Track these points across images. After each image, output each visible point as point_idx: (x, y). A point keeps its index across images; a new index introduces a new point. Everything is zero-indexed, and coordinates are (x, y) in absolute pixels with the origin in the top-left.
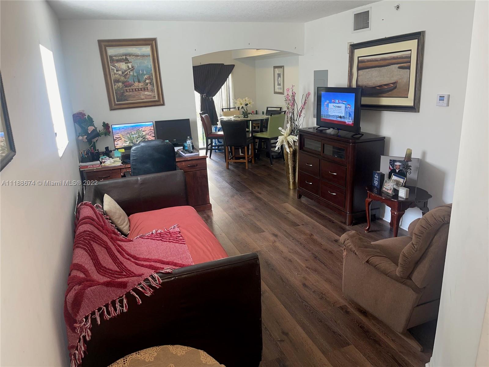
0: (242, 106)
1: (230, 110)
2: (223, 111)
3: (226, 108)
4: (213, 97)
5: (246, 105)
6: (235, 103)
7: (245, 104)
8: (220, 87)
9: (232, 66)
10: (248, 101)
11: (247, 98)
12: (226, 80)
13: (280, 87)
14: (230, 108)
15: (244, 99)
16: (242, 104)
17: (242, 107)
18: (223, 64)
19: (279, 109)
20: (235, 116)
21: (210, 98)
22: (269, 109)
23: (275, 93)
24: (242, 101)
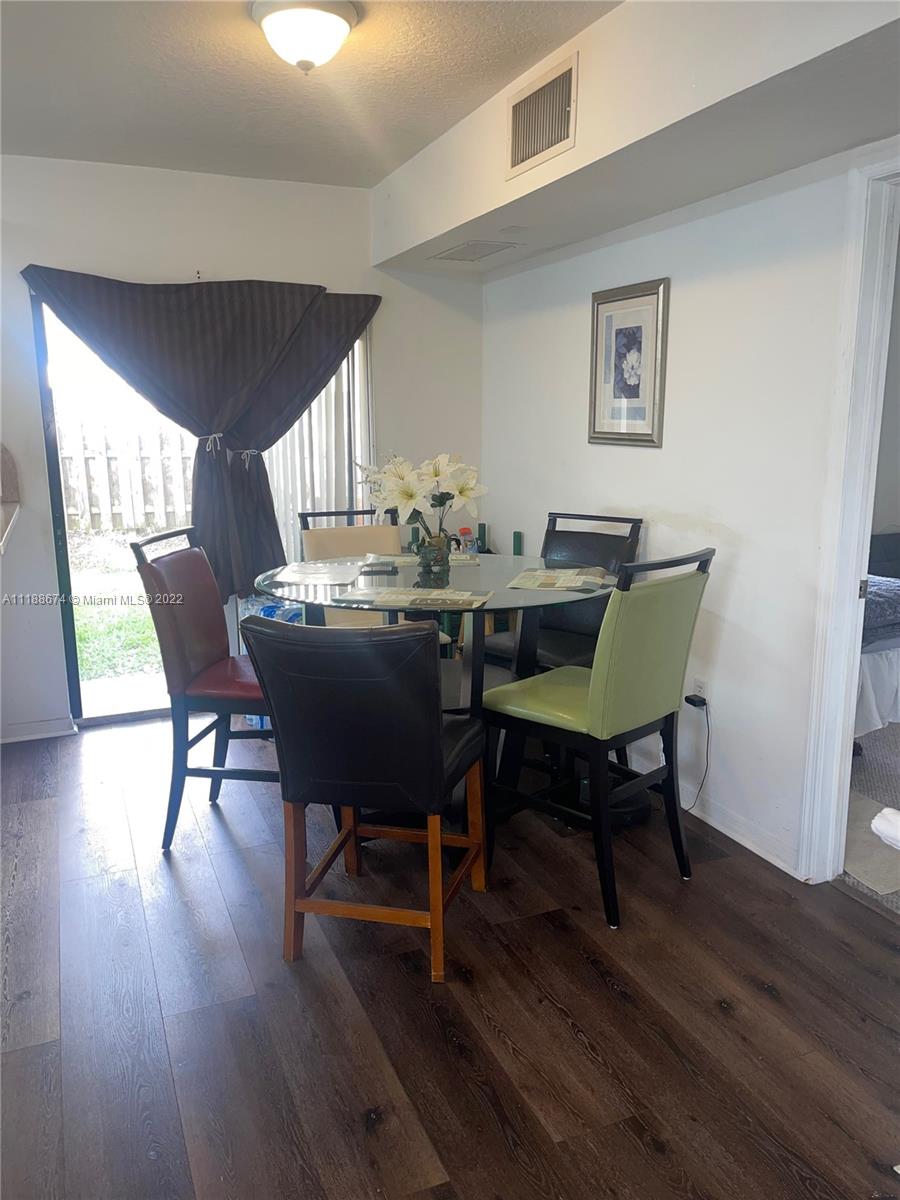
0: (413, 505)
1: (350, 523)
2: (305, 526)
3: (333, 510)
4: (265, 455)
5: (441, 500)
6: (374, 487)
7: (434, 498)
8: (305, 403)
9: (371, 303)
10: (453, 475)
11: (443, 460)
12: (334, 368)
13: (635, 402)
14: (351, 514)
15: (426, 468)
16: (411, 496)
17: (416, 515)
18: (321, 289)
19: (624, 530)
20: (371, 558)
21: (247, 454)
22: (562, 525)
23: (598, 438)
24: (411, 478)
